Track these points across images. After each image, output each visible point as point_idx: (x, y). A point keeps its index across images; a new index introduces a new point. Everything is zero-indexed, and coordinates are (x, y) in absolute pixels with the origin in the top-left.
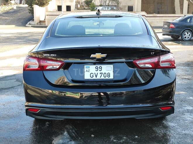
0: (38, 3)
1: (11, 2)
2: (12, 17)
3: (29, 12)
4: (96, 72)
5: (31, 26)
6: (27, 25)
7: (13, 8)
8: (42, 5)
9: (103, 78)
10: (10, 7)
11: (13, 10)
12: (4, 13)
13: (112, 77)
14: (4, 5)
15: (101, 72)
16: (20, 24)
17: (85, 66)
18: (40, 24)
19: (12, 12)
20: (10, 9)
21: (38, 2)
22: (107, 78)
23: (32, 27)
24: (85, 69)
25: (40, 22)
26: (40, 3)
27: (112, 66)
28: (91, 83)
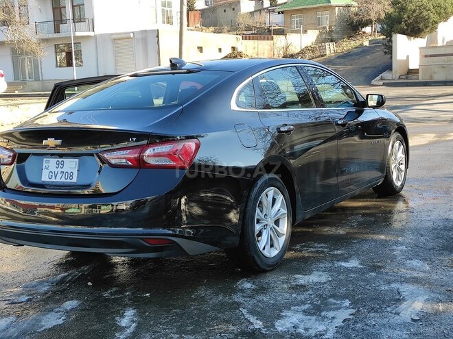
0: (407, 29)
1: (363, 30)
2: (351, 65)
3: (385, 50)
4: (56, 170)
5: (381, 83)
6: (374, 82)
7: (362, 45)
8: (416, 34)
9: (63, 180)
10: (358, 43)
11: (361, 50)
12: (339, 57)
13: (75, 180)
14: (346, 39)
15: (62, 170)
16: (362, 79)
17: (45, 159)
18: (407, 78)
19: (357, 54)
20: (356, 48)
21: (405, 27)
22: (69, 180)
23: (384, 84)
24: (44, 165)
25: (410, 72)
26: (409, 30)
27: (77, 160)
28: (54, 189)
